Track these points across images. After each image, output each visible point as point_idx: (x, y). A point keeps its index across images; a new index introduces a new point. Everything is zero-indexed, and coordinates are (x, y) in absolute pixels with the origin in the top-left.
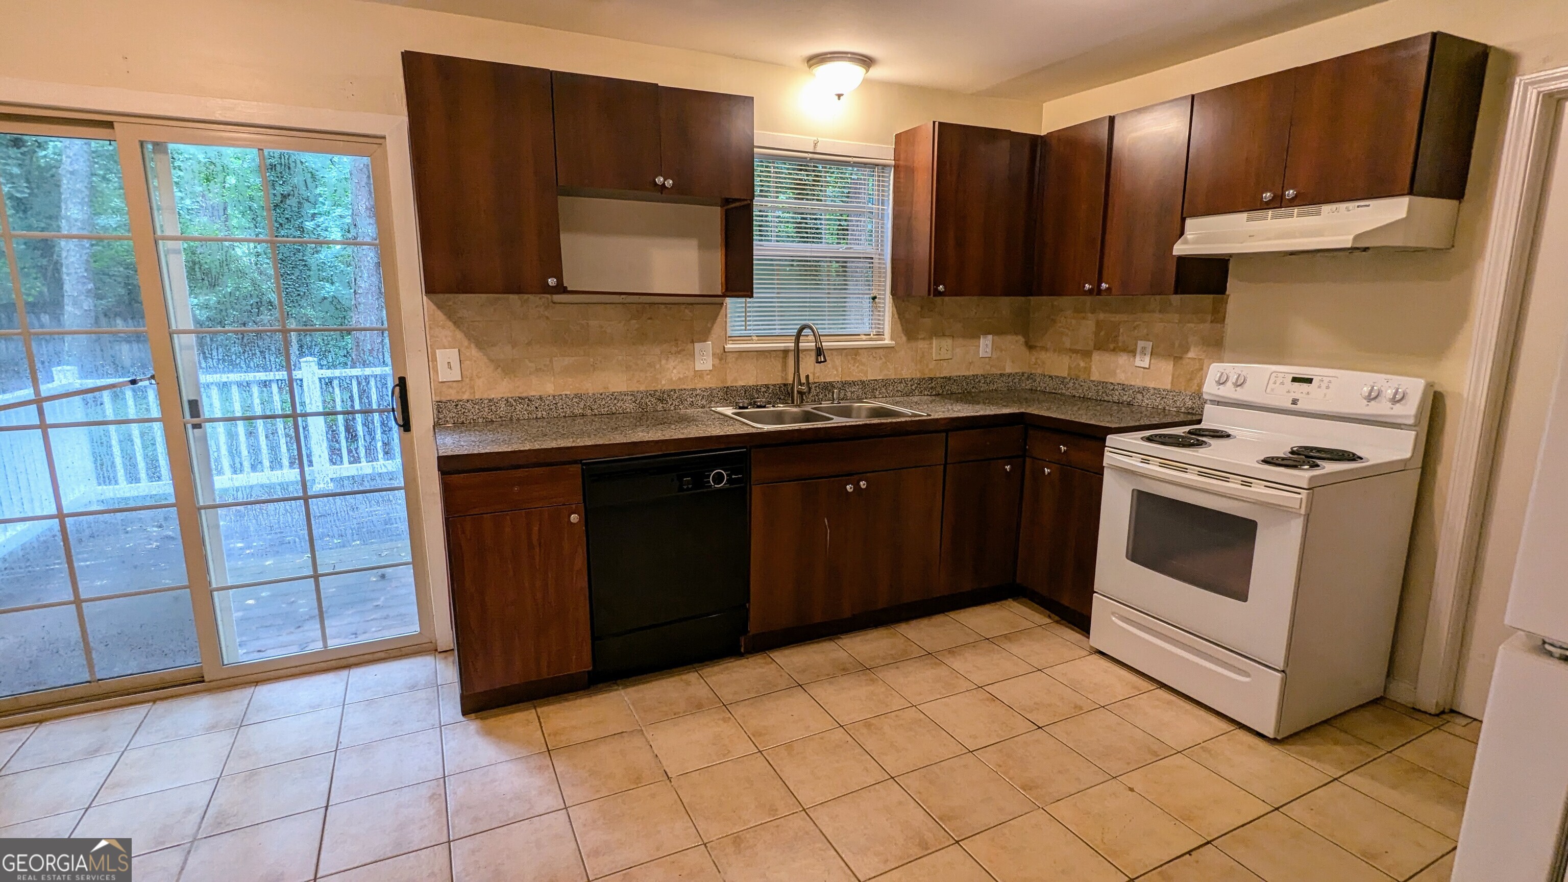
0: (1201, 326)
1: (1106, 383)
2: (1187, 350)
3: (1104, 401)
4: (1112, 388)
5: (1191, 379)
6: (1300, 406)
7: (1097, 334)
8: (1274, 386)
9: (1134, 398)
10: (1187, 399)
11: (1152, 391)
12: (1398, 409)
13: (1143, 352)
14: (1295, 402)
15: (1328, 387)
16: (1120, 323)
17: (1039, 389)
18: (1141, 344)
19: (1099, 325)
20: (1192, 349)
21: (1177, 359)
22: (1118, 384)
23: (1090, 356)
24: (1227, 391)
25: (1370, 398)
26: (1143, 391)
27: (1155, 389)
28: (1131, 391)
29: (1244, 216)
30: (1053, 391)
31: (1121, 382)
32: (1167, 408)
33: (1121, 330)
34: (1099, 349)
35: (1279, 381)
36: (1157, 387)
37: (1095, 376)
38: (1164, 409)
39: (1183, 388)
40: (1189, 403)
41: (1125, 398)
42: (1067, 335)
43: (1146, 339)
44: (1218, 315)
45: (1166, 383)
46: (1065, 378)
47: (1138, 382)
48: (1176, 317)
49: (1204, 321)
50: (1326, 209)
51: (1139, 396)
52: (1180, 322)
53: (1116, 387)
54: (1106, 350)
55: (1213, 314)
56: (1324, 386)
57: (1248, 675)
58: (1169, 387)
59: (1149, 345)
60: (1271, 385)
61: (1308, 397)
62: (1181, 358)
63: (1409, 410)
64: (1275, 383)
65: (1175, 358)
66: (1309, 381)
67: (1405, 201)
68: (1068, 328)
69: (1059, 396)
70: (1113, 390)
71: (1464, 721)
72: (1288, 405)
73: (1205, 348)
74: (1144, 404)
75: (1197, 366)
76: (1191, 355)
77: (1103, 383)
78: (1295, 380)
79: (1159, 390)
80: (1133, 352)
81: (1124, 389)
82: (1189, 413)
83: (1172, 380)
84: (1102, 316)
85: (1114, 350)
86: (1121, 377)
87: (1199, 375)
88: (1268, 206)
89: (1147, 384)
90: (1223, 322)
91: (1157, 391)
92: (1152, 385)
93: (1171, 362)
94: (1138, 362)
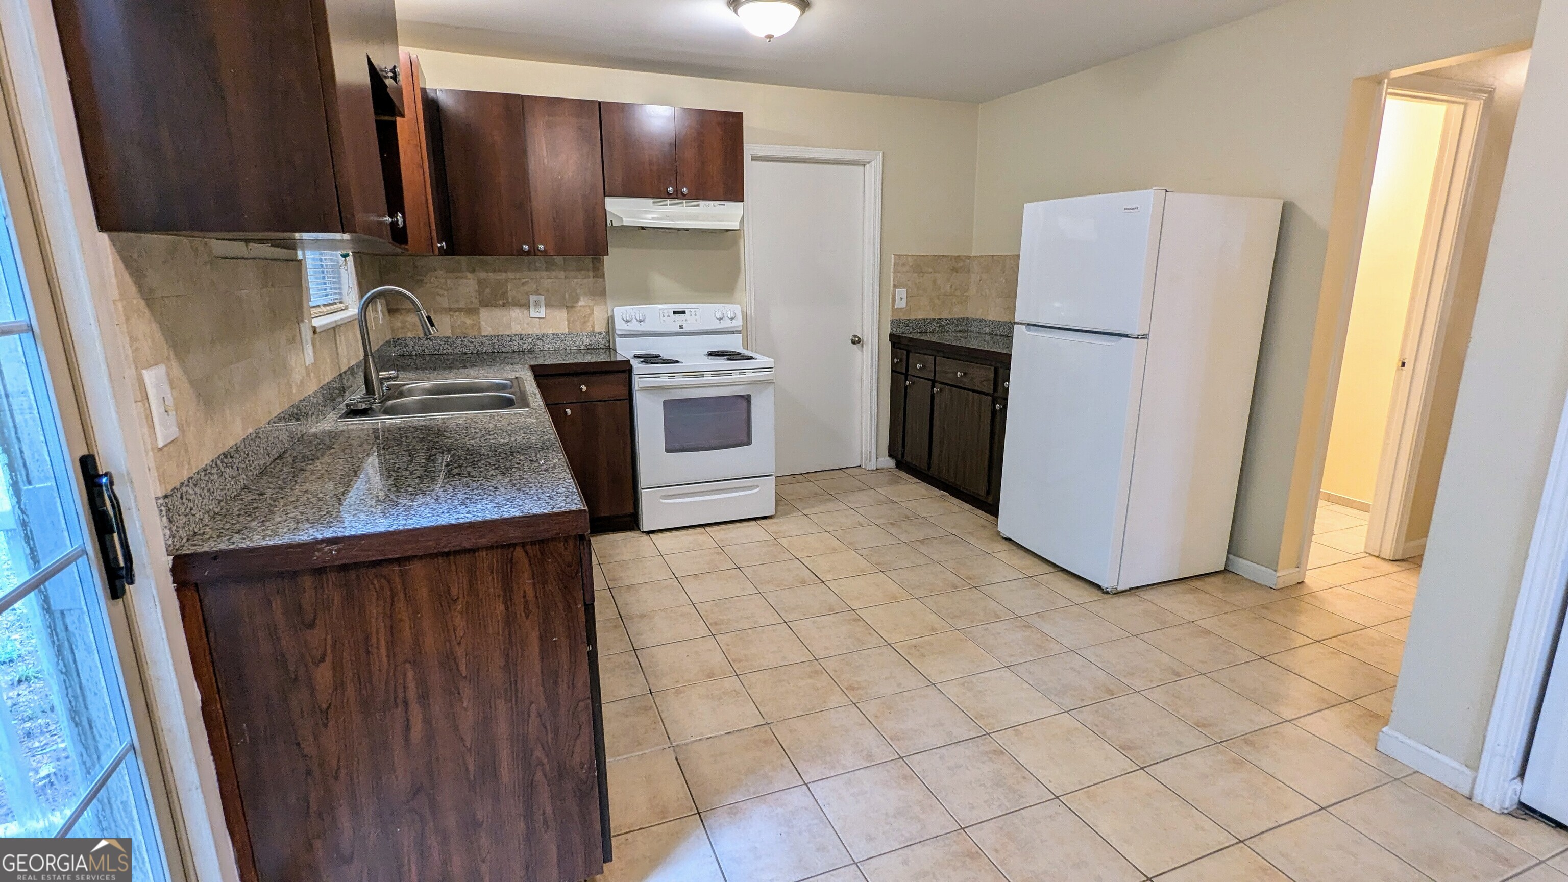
0: (586, 281)
1: (502, 336)
2: (577, 300)
3: (503, 352)
4: (509, 339)
5: (585, 322)
6: (685, 329)
7: (480, 292)
8: (664, 319)
9: (535, 345)
10: (585, 338)
11: (551, 337)
12: (734, 322)
13: (537, 304)
14: (681, 327)
15: (696, 315)
16: (507, 281)
17: (414, 353)
18: (533, 298)
19: (480, 282)
20: (582, 298)
21: (570, 308)
22: (515, 335)
23: (478, 314)
24: (635, 326)
25: (718, 319)
26: (542, 338)
27: (553, 334)
28: (530, 340)
29: (651, 201)
30: (436, 352)
31: (517, 333)
32: (568, 348)
33: (509, 287)
34: (487, 306)
35: (666, 315)
36: (555, 332)
37: (487, 330)
38: (566, 349)
39: (579, 330)
40: (587, 342)
41: (525, 346)
42: (443, 295)
43: (537, 293)
44: (597, 270)
45: (563, 328)
46: (449, 337)
47: (536, 331)
48: (562, 274)
49: (589, 277)
50: (703, 203)
51: (540, 343)
52: (566, 278)
53: (514, 338)
54: (496, 306)
55: (593, 271)
56: (693, 314)
57: (757, 486)
58: (566, 331)
59: (542, 298)
60: (662, 319)
61: (690, 322)
62: (572, 307)
63: (738, 323)
64: (664, 316)
65: (567, 307)
66: (684, 312)
68: (442, 289)
69: (445, 356)
70: (511, 341)
72: (678, 330)
73: (592, 298)
74: (545, 349)
75: (589, 312)
76: (581, 303)
77: (498, 336)
78: (675, 313)
79: (557, 335)
80: (526, 306)
81: (522, 339)
82: (588, 349)
83: (568, 324)
84: (483, 275)
85: (504, 306)
86: (516, 329)
87: (591, 319)
88: (669, 196)
89: (546, 331)
90: (603, 276)
91: (556, 336)
92: (551, 331)
93: (565, 311)
94: (533, 313)
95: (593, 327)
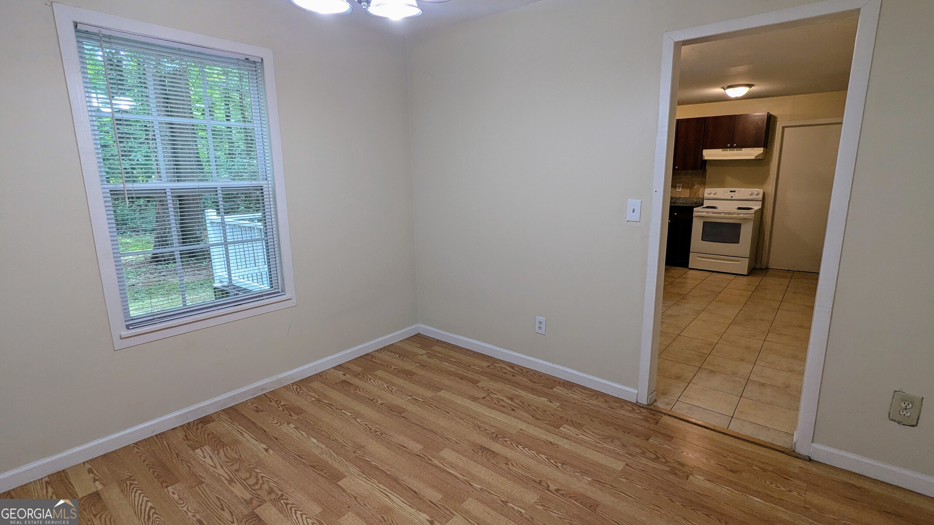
0: (698, 178)
2: (694, 186)
5: (696, 194)
6: (733, 198)
9: (676, 201)
12: (758, 197)
13: (679, 187)
14: (732, 197)
18: (678, 184)
21: (691, 188)
24: (712, 196)
25: (751, 195)
26: (679, 198)
28: (675, 199)
29: (721, 150)
32: (688, 203)
39: (693, 196)
40: (695, 201)
43: (680, 183)
44: (704, 175)
45: (687, 195)
47: (678, 196)
48: (690, 176)
50: (743, 149)
51: (678, 200)
52: (691, 178)
55: (702, 175)
56: (739, 192)
57: (740, 261)
58: (688, 197)
59: (681, 185)
61: (736, 196)
63: (760, 197)
64: (725, 193)
66: (734, 191)
67: (762, 149)
71: (770, 270)
72: (730, 198)
73: (700, 185)
74: (680, 202)
75: (698, 190)
78: (731, 191)
80: (675, 187)
83: (690, 194)
87: (701, 192)
88: (728, 147)
89: (681, 196)
90: (705, 177)
91: (684, 198)
92: (683, 196)
93: (689, 189)
94: (677, 190)
95: (699, 196)
